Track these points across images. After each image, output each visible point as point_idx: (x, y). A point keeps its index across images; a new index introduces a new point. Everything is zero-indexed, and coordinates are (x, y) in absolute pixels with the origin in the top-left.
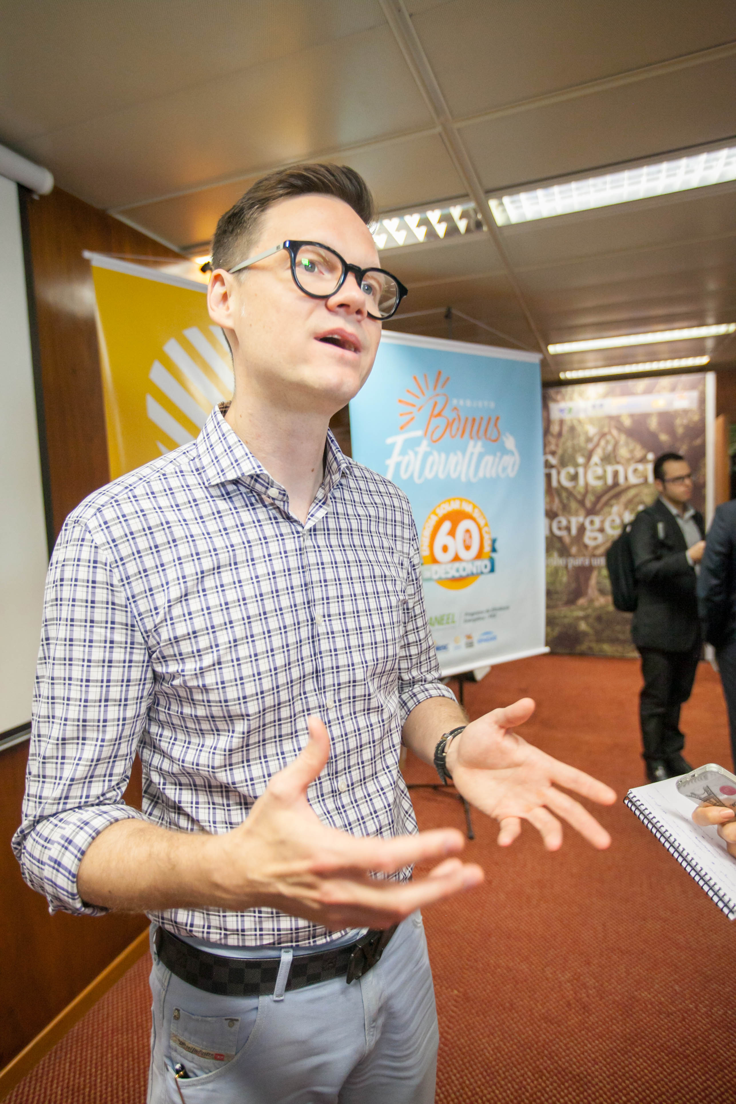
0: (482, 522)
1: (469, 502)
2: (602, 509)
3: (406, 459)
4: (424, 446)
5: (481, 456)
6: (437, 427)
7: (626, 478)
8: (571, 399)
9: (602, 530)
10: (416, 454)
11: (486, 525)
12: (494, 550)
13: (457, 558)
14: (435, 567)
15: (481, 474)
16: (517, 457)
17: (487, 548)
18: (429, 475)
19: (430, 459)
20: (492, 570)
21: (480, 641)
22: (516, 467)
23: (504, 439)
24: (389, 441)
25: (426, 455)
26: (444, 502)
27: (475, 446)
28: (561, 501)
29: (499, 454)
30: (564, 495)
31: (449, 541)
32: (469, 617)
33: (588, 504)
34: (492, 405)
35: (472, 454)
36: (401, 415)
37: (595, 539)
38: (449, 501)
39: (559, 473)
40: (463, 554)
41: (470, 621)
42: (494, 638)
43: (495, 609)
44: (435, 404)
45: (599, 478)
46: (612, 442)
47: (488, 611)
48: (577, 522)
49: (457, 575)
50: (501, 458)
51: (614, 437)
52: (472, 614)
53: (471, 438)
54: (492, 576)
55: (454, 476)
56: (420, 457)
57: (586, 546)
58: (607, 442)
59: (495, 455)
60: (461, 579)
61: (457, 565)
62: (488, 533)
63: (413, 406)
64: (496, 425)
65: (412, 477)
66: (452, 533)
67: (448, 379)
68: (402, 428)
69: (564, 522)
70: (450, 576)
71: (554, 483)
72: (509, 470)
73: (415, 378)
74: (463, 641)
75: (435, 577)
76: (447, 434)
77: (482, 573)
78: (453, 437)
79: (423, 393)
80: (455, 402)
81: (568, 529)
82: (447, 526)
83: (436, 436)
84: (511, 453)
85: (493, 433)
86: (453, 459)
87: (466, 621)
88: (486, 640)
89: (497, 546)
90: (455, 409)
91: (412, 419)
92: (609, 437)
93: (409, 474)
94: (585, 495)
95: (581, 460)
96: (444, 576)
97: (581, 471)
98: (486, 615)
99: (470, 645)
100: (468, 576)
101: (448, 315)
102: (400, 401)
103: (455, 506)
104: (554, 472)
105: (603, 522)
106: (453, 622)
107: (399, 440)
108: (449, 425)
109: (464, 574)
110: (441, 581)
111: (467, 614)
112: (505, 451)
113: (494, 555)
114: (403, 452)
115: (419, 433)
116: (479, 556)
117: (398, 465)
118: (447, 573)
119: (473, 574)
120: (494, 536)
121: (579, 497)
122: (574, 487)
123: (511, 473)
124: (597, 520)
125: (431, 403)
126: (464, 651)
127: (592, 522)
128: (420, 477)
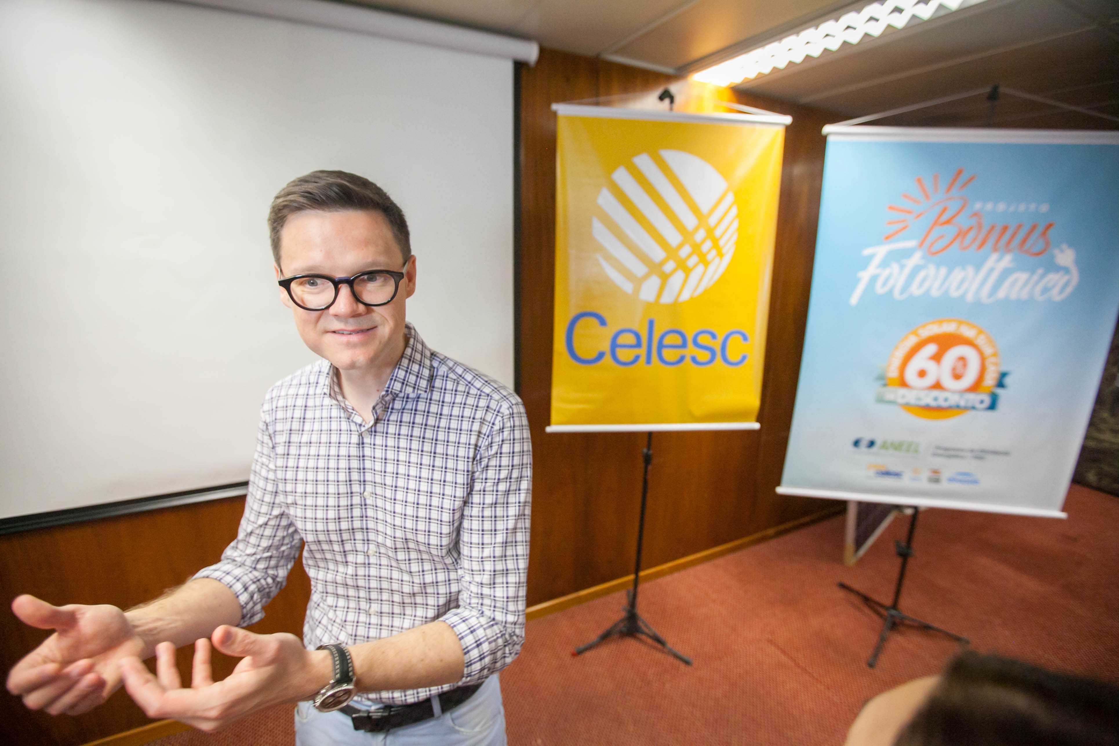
0: (988, 351)
1: (972, 326)
3: (886, 272)
4: (917, 258)
5: (1006, 273)
6: (941, 237)
10: (902, 267)
11: (995, 354)
12: (1000, 384)
13: (937, 386)
14: (902, 391)
15: (1001, 294)
16: (1075, 277)
17: (990, 380)
18: (915, 290)
19: (922, 274)
20: (992, 407)
21: (951, 480)
22: (1069, 290)
23: (1056, 252)
24: (867, 252)
25: (916, 270)
26: (933, 323)
27: (999, 260)
29: (1040, 271)
31: (931, 367)
32: (940, 452)
34: (1044, 208)
35: (992, 270)
36: (890, 223)
38: (940, 322)
40: (948, 382)
41: (941, 455)
42: (975, 482)
43: (984, 451)
44: (945, 210)
47: (972, 451)
49: (933, 404)
50: (1043, 276)
52: (947, 449)
53: (995, 249)
54: (990, 414)
55: (954, 294)
56: (907, 271)
59: (1033, 272)
60: (939, 409)
61: (936, 393)
62: (996, 364)
63: (909, 212)
64: (1044, 233)
65: (891, 292)
66: (937, 358)
67: (972, 179)
68: (887, 238)
70: (923, 403)
72: (1055, 291)
73: (919, 181)
74: (925, 474)
75: (900, 401)
76: (956, 245)
77: (973, 408)
78: (965, 248)
79: (927, 197)
80: (978, 206)
82: (931, 349)
83: (935, 248)
84: (1066, 270)
85: (1036, 243)
86: (958, 275)
87: (935, 455)
88: (961, 481)
89: (1007, 381)
90: (976, 214)
91: (904, 228)
93: (886, 289)
96: (913, 401)
98: (969, 454)
99: (936, 480)
100: (950, 408)
101: (993, 96)
102: (891, 208)
103: (949, 328)
106: (916, 451)
107: (881, 251)
108: (961, 234)
109: (944, 404)
110: (907, 407)
111: (938, 448)
112: (1052, 267)
113: (999, 391)
114: (885, 264)
115: (912, 244)
116: (975, 387)
117: (874, 279)
118: (919, 399)
119: (958, 407)
120: (1004, 369)
123: (1056, 296)
125: (938, 209)
126: (924, 484)
128: (902, 292)
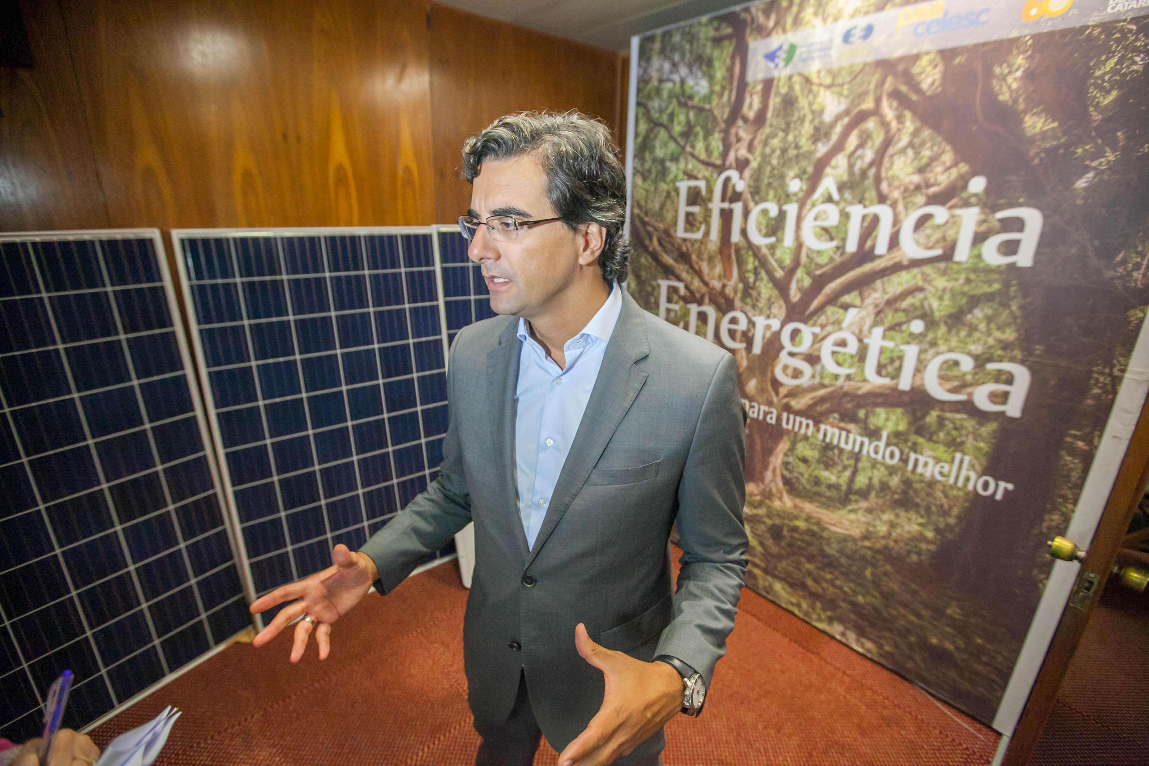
2: (821, 309)
7: (894, 242)
8: (797, 22)
9: (813, 359)
28: (743, 279)
30: (751, 263)
33: (795, 295)
37: (797, 374)
39: (746, 214)
45: (827, 233)
46: (878, 139)
48: (768, 327)
51: (885, 125)
57: (776, 384)
58: (864, 140)
69: (743, 325)
71: (736, 237)
81: (748, 339)
92: (871, 124)
94: (791, 272)
95: (795, 186)
97: (792, 209)
104: (738, 208)
105: (818, 340)
121: (779, 274)
122: (772, 248)
124: (807, 332)
127: (795, 334)
